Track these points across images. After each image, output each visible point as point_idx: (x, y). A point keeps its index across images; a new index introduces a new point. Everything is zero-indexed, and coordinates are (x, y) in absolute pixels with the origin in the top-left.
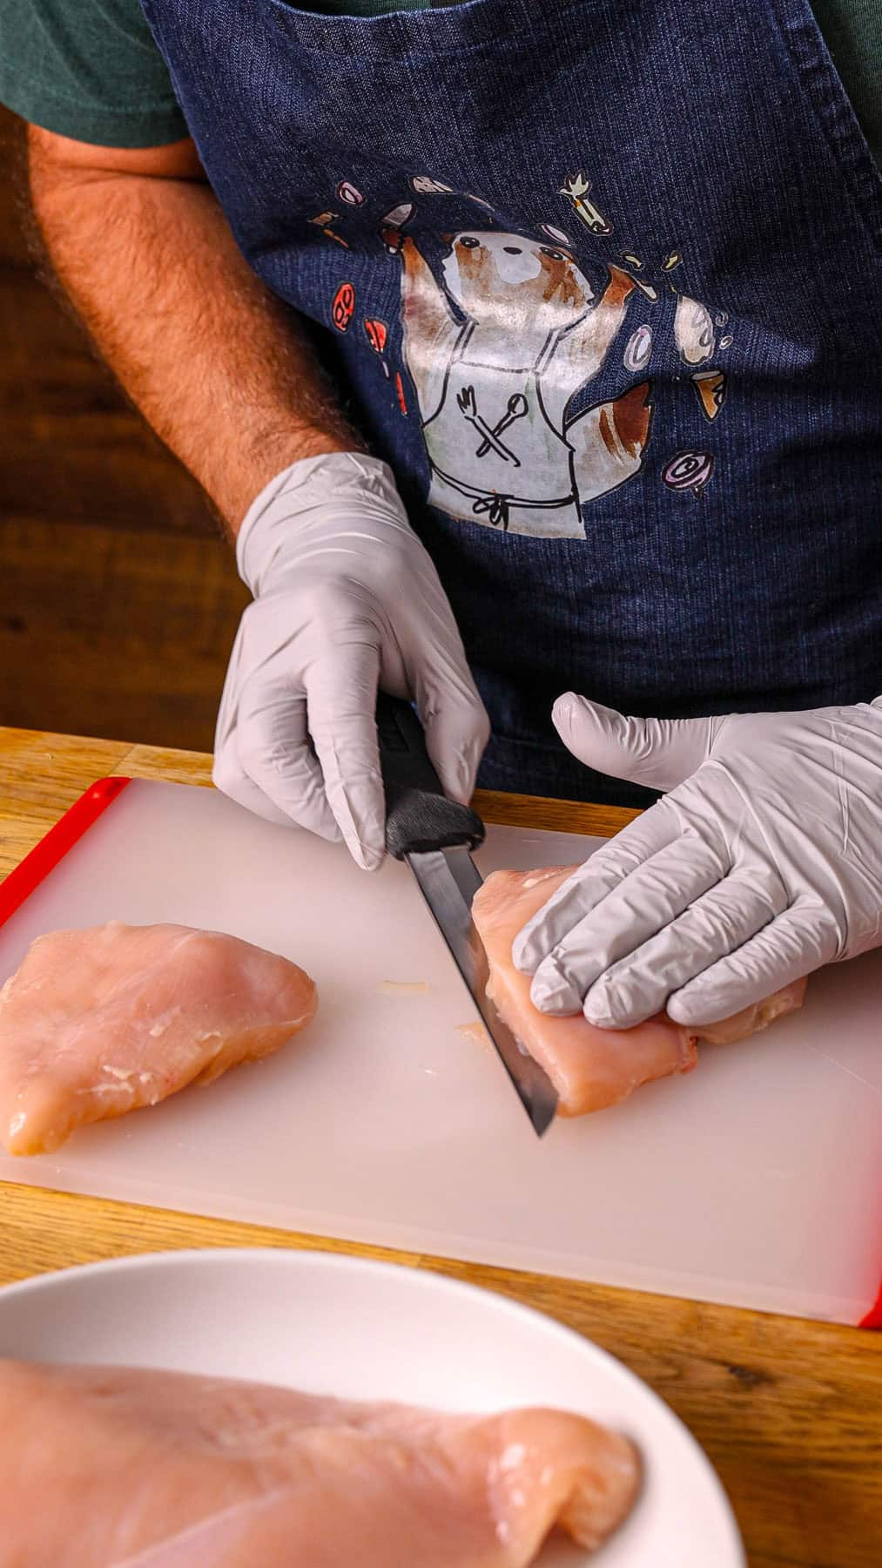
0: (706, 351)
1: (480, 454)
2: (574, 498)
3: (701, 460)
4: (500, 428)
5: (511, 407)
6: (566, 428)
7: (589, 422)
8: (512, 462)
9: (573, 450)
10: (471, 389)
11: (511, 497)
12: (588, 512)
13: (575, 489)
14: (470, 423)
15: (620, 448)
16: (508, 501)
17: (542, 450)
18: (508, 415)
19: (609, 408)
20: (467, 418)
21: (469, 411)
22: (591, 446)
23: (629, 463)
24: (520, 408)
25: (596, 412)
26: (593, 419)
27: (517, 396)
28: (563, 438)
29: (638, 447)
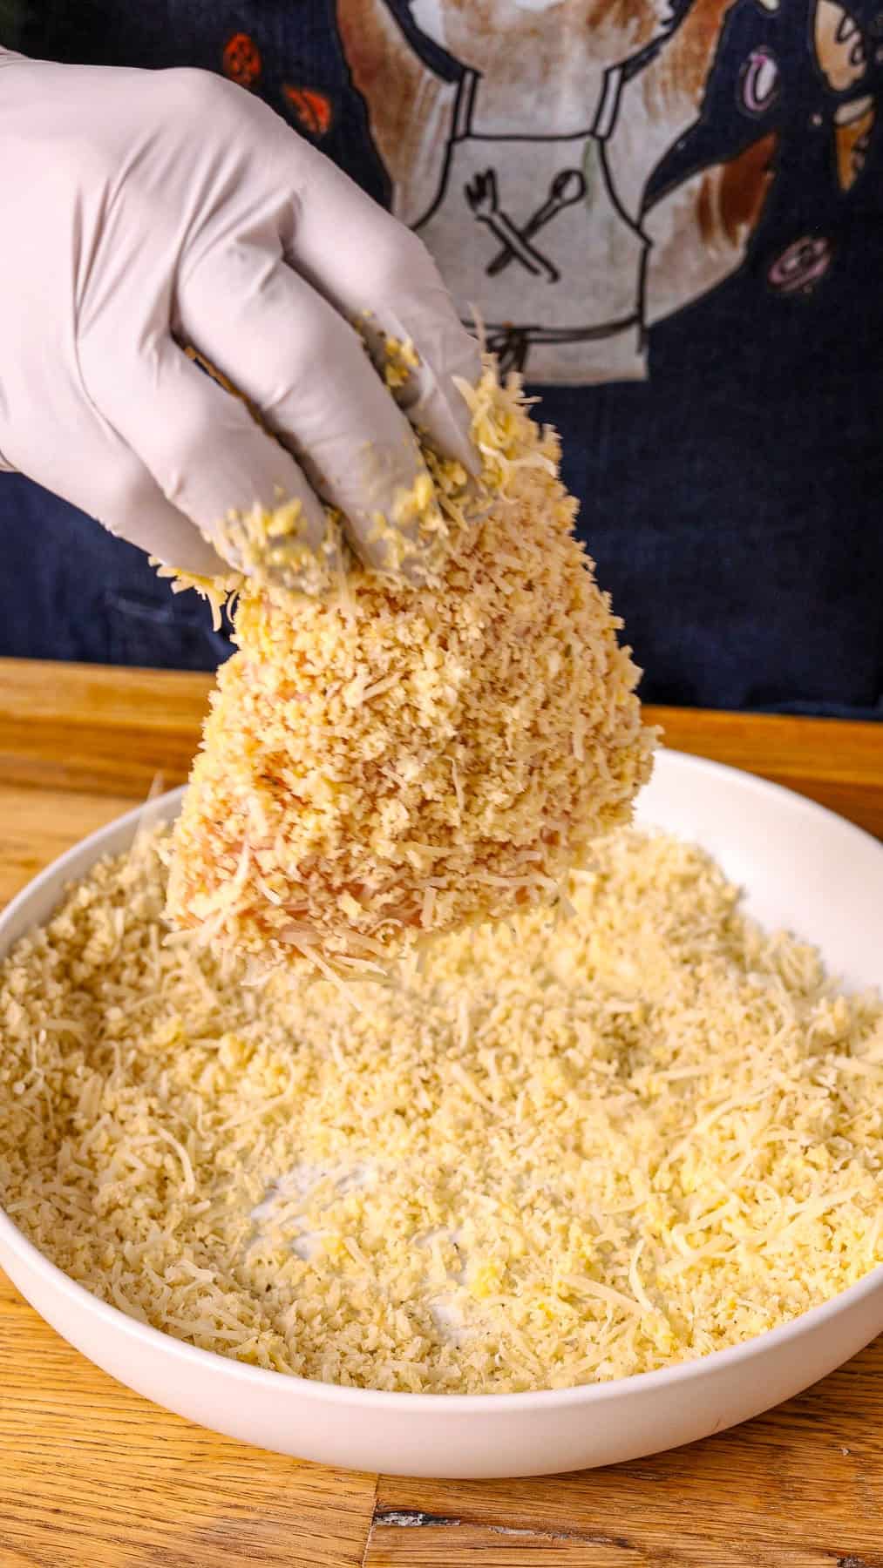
0: (859, 70)
1: (493, 269)
2: (638, 317)
3: (819, 246)
4: (535, 225)
5: (557, 189)
6: (645, 209)
7: (681, 197)
8: (545, 275)
9: (648, 243)
10: (491, 174)
11: (537, 329)
12: (657, 339)
13: (641, 305)
14: (483, 227)
15: (718, 234)
16: (533, 335)
17: (601, 248)
18: (550, 203)
19: (716, 172)
20: (481, 218)
21: (485, 208)
22: (679, 235)
23: (728, 255)
24: (571, 189)
25: (695, 182)
26: (690, 193)
27: (566, 176)
28: (637, 227)
29: (744, 231)
